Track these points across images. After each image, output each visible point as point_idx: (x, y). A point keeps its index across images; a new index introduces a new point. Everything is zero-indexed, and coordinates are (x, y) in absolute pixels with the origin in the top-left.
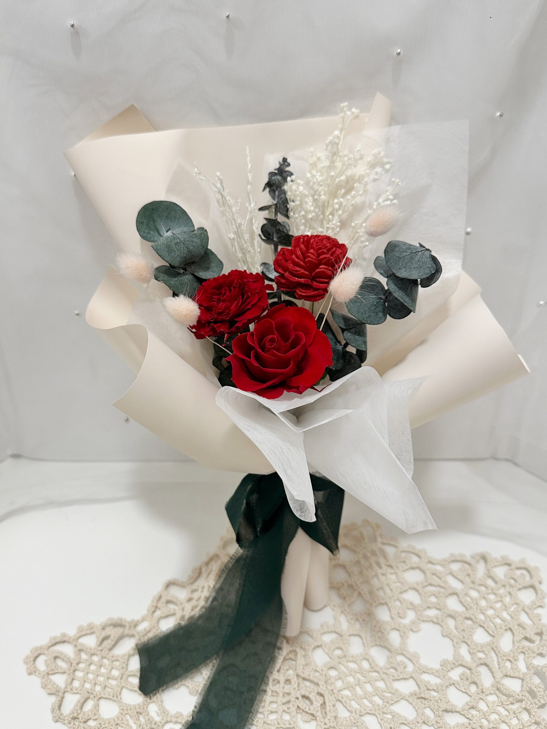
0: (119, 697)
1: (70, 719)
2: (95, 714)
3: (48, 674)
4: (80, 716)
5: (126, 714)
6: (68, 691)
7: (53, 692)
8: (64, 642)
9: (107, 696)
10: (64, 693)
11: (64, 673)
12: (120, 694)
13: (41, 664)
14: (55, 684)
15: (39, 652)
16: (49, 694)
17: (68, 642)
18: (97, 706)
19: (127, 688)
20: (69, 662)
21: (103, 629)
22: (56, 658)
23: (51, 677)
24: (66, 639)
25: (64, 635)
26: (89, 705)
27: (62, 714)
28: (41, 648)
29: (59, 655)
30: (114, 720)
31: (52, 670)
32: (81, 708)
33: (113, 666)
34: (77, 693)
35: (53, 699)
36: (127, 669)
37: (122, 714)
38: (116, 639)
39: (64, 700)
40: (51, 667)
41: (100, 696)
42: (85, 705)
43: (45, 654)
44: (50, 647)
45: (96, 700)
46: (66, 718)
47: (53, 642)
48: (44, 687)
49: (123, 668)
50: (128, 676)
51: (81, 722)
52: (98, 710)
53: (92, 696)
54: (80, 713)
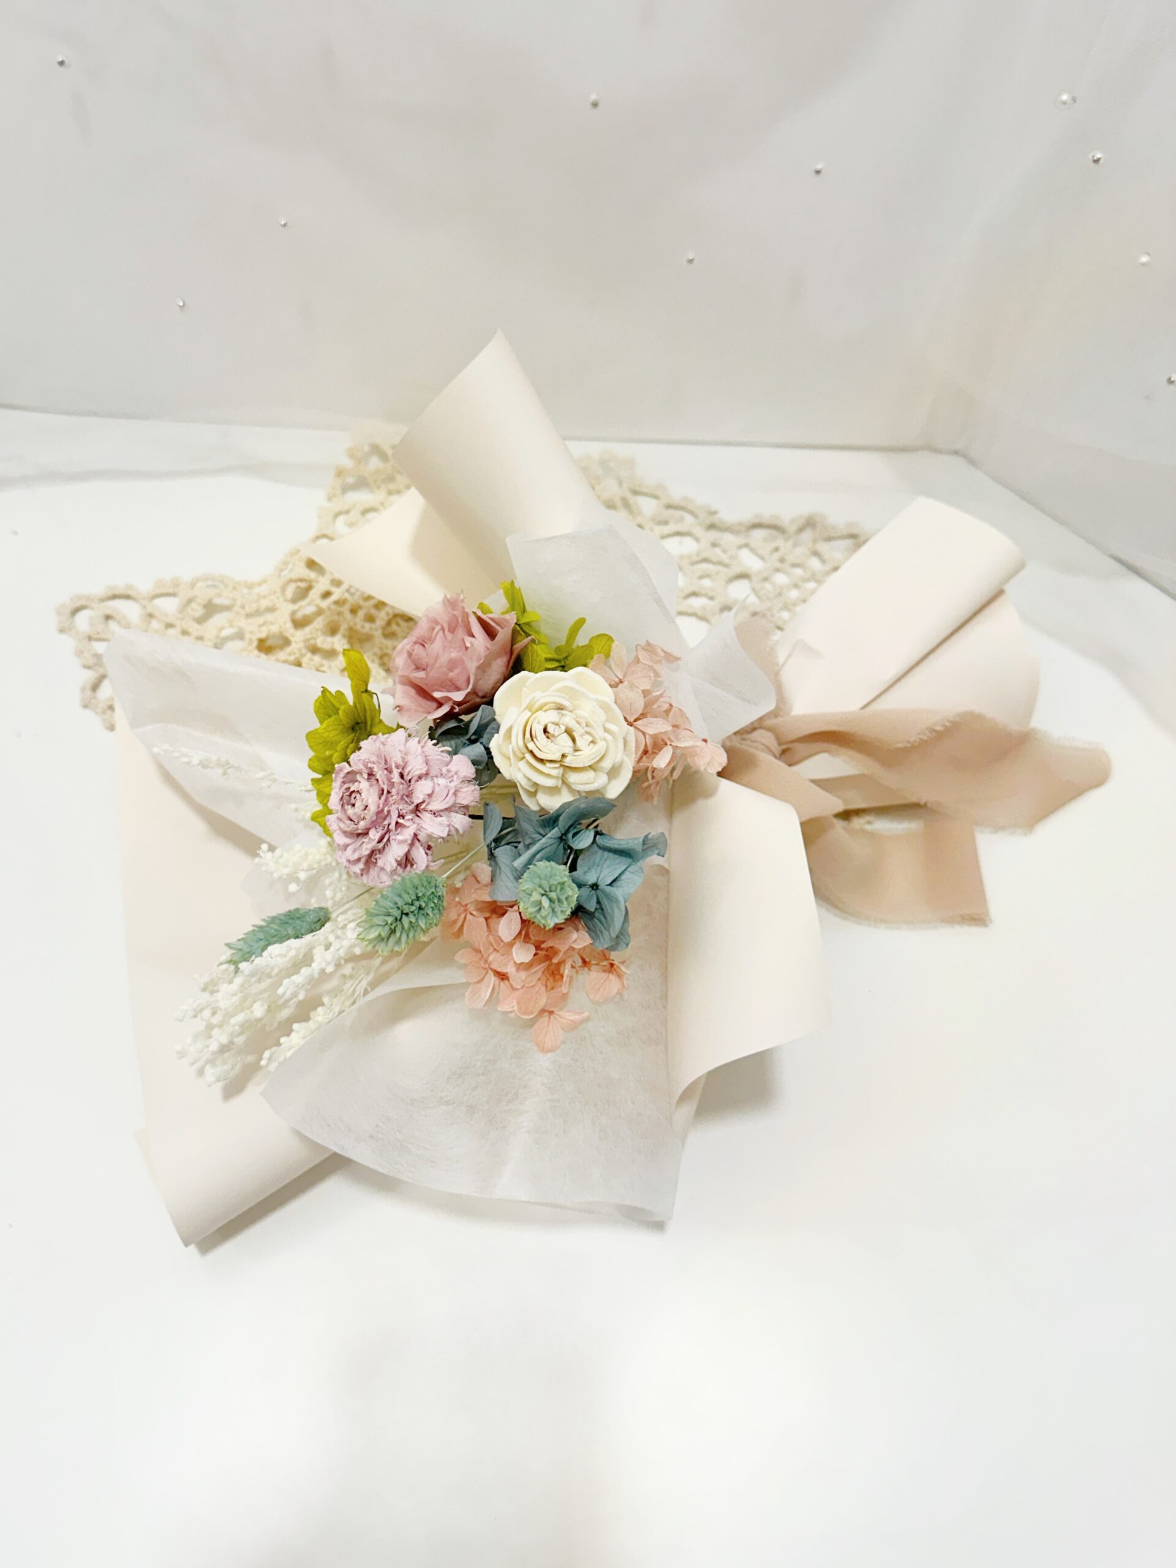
3: (90, 638)
7: (91, 665)
8: (127, 597)
13: (83, 621)
14: (96, 654)
15: (83, 602)
16: (85, 666)
17: (135, 600)
22: (108, 617)
23: (93, 642)
24: (131, 593)
25: (130, 587)
27: (96, 698)
28: (88, 598)
29: (115, 615)
31: (98, 633)
35: (90, 676)
39: (105, 680)
40: (97, 629)
43: (92, 609)
44: (102, 600)
46: (101, 706)
47: (110, 594)
48: (79, 653)
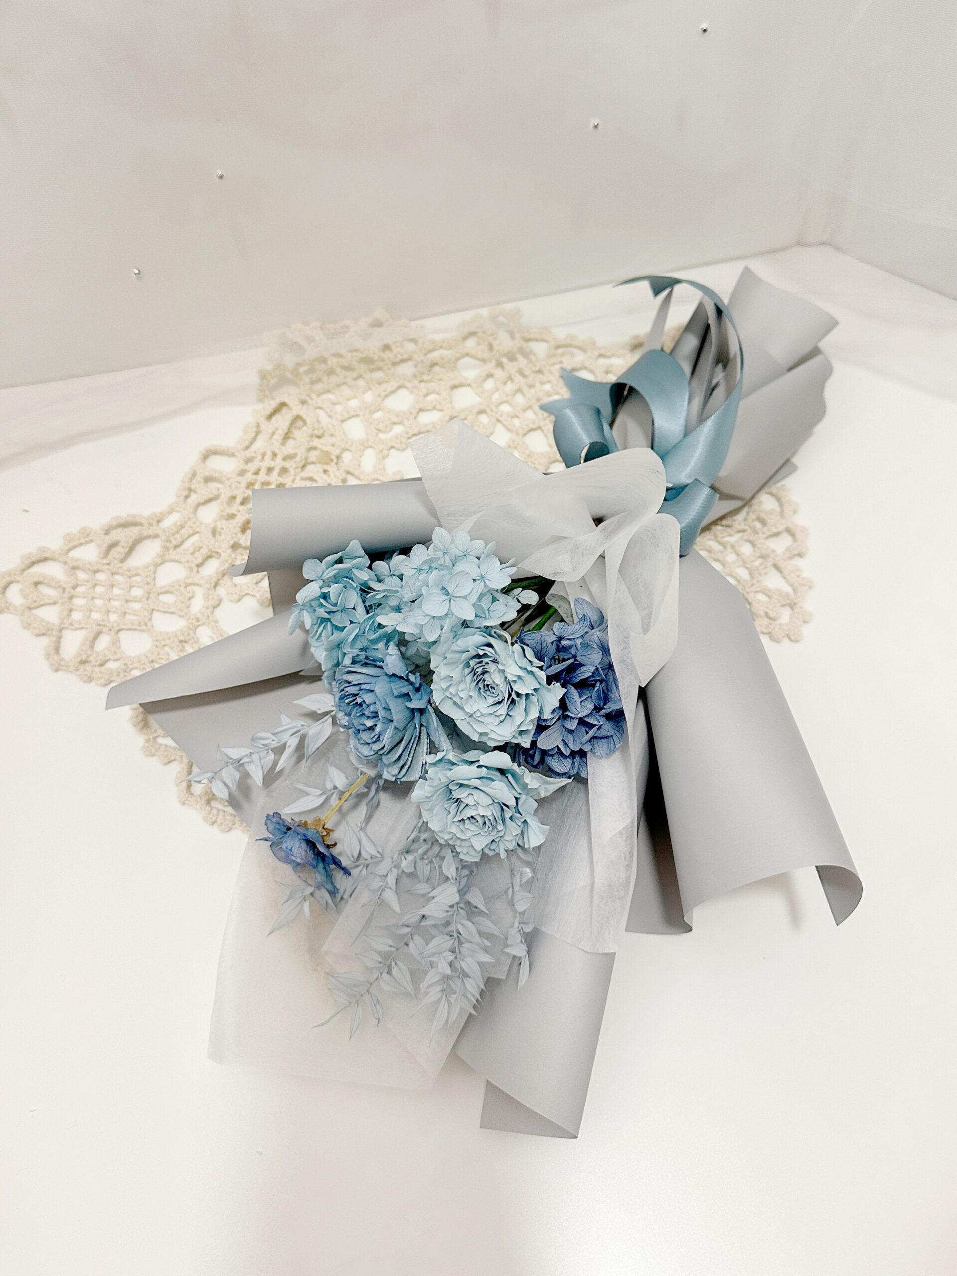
0: (149, 624)
1: (77, 665)
2: (115, 653)
3: (30, 608)
4: (91, 659)
5: (164, 646)
6: (67, 628)
7: (43, 632)
8: (45, 559)
9: (129, 626)
10: (61, 630)
11: (55, 603)
12: (150, 620)
13: (15, 596)
14: (43, 620)
15: (9, 579)
16: (38, 635)
17: (53, 559)
18: (116, 642)
19: (158, 611)
20: (60, 587)
21: (107, 532)
22: (36, 584)
23: (34, 612)
24: (46, 555)
25: (42, 549)
26: (103, 642)
27: (62, 660)
28: (9, 573)
29: (41, 579)
30: (147, 657)
31: (35, 601)
32: (92, 646)
33: (132, 584)
34: (82, 628)
35: (45, 642)
36: (155, 584)
37: (157, 646)
38: (130, 544)
39: (62, 640)
40: (32, 598)
41: (118, 628)
42: (97, 642)
43: (18, 582)
44: (24, 570)
45: (112, 632)
46: (70, 664)
47: (28, 561)
48: (27, 626)
49: (148, 584)
50: (159, 594)
51: (95, 666)
52: (120, 647)
53: (105, 629)
54: (91, 655)
